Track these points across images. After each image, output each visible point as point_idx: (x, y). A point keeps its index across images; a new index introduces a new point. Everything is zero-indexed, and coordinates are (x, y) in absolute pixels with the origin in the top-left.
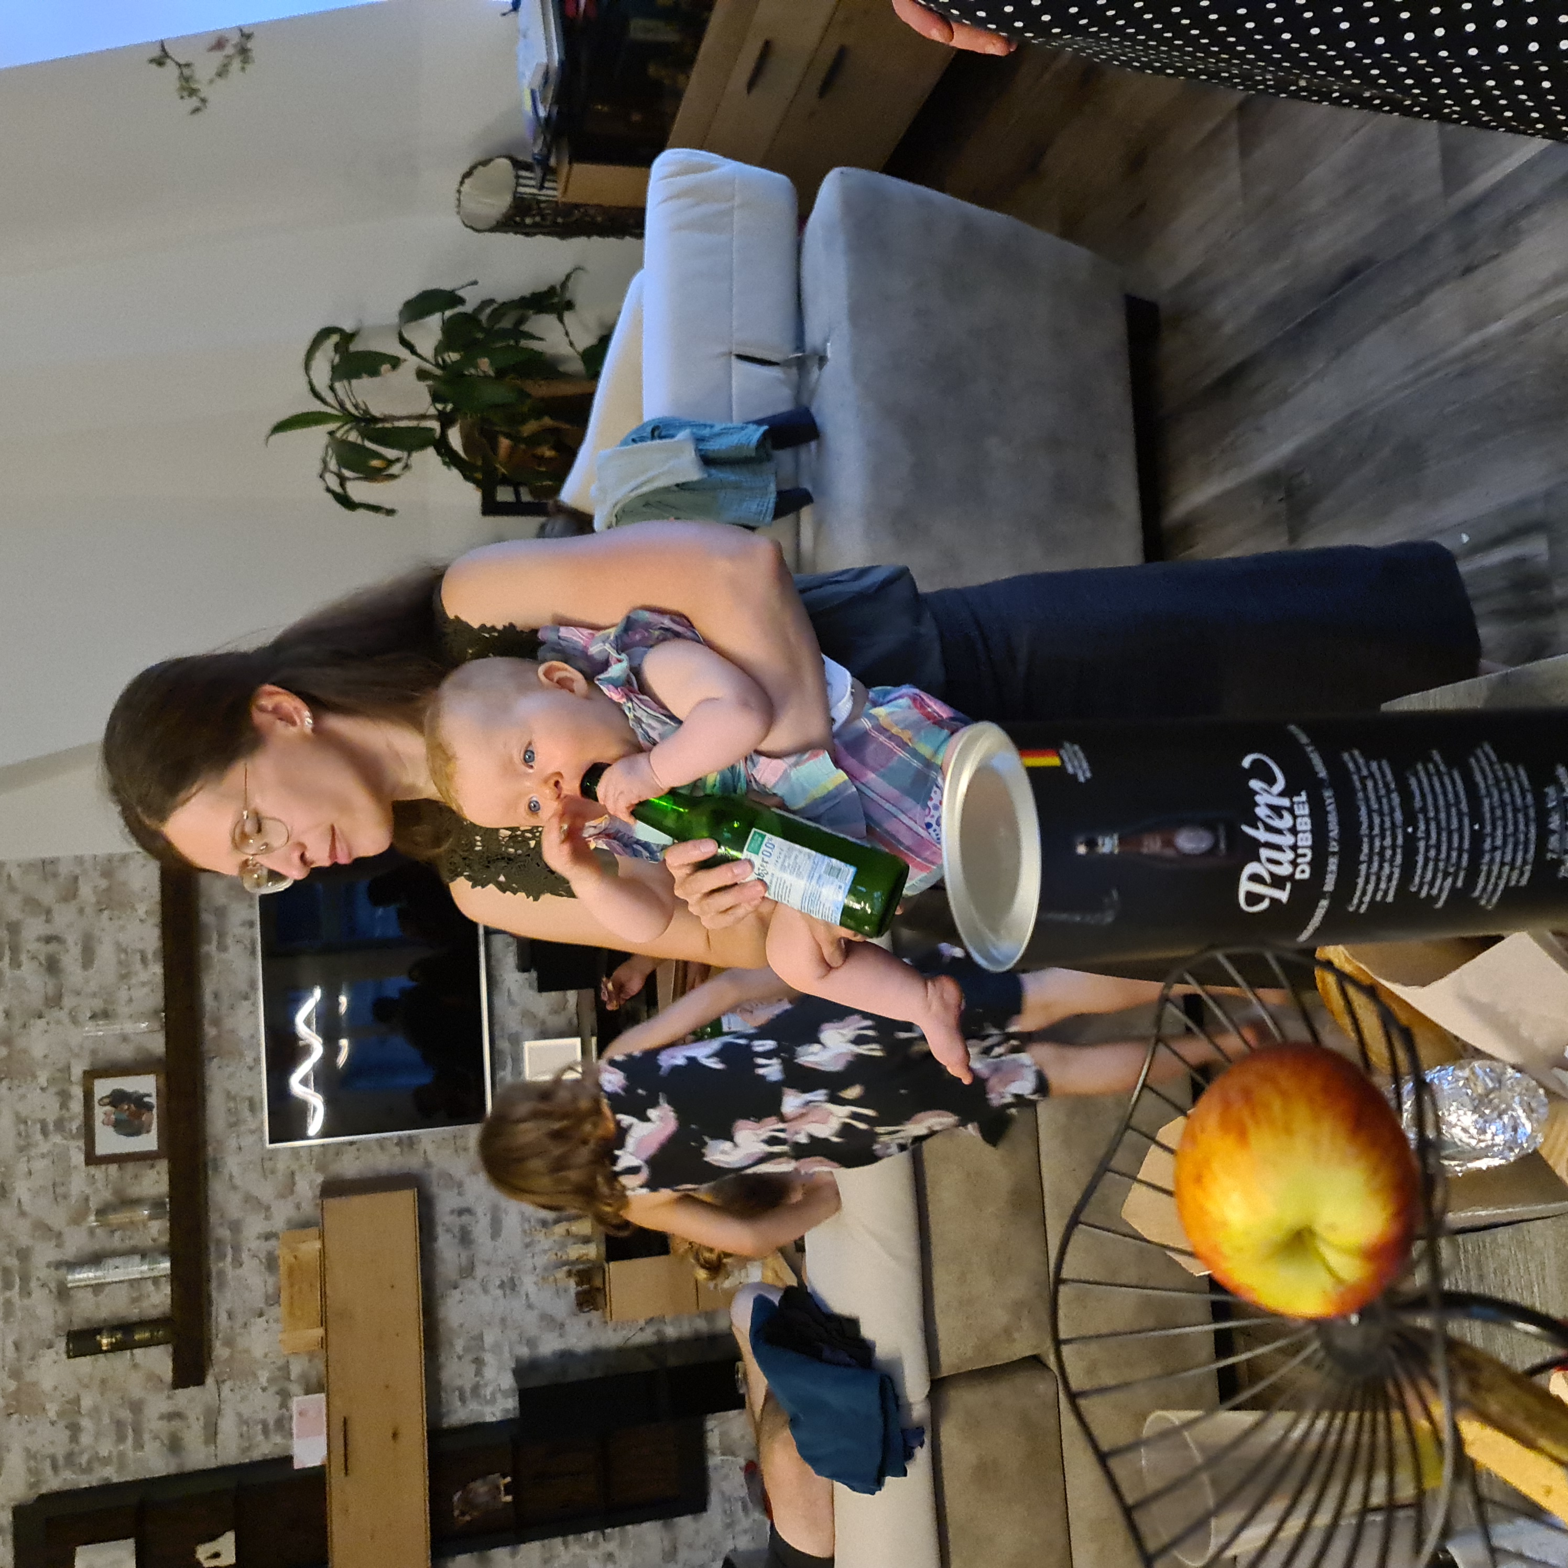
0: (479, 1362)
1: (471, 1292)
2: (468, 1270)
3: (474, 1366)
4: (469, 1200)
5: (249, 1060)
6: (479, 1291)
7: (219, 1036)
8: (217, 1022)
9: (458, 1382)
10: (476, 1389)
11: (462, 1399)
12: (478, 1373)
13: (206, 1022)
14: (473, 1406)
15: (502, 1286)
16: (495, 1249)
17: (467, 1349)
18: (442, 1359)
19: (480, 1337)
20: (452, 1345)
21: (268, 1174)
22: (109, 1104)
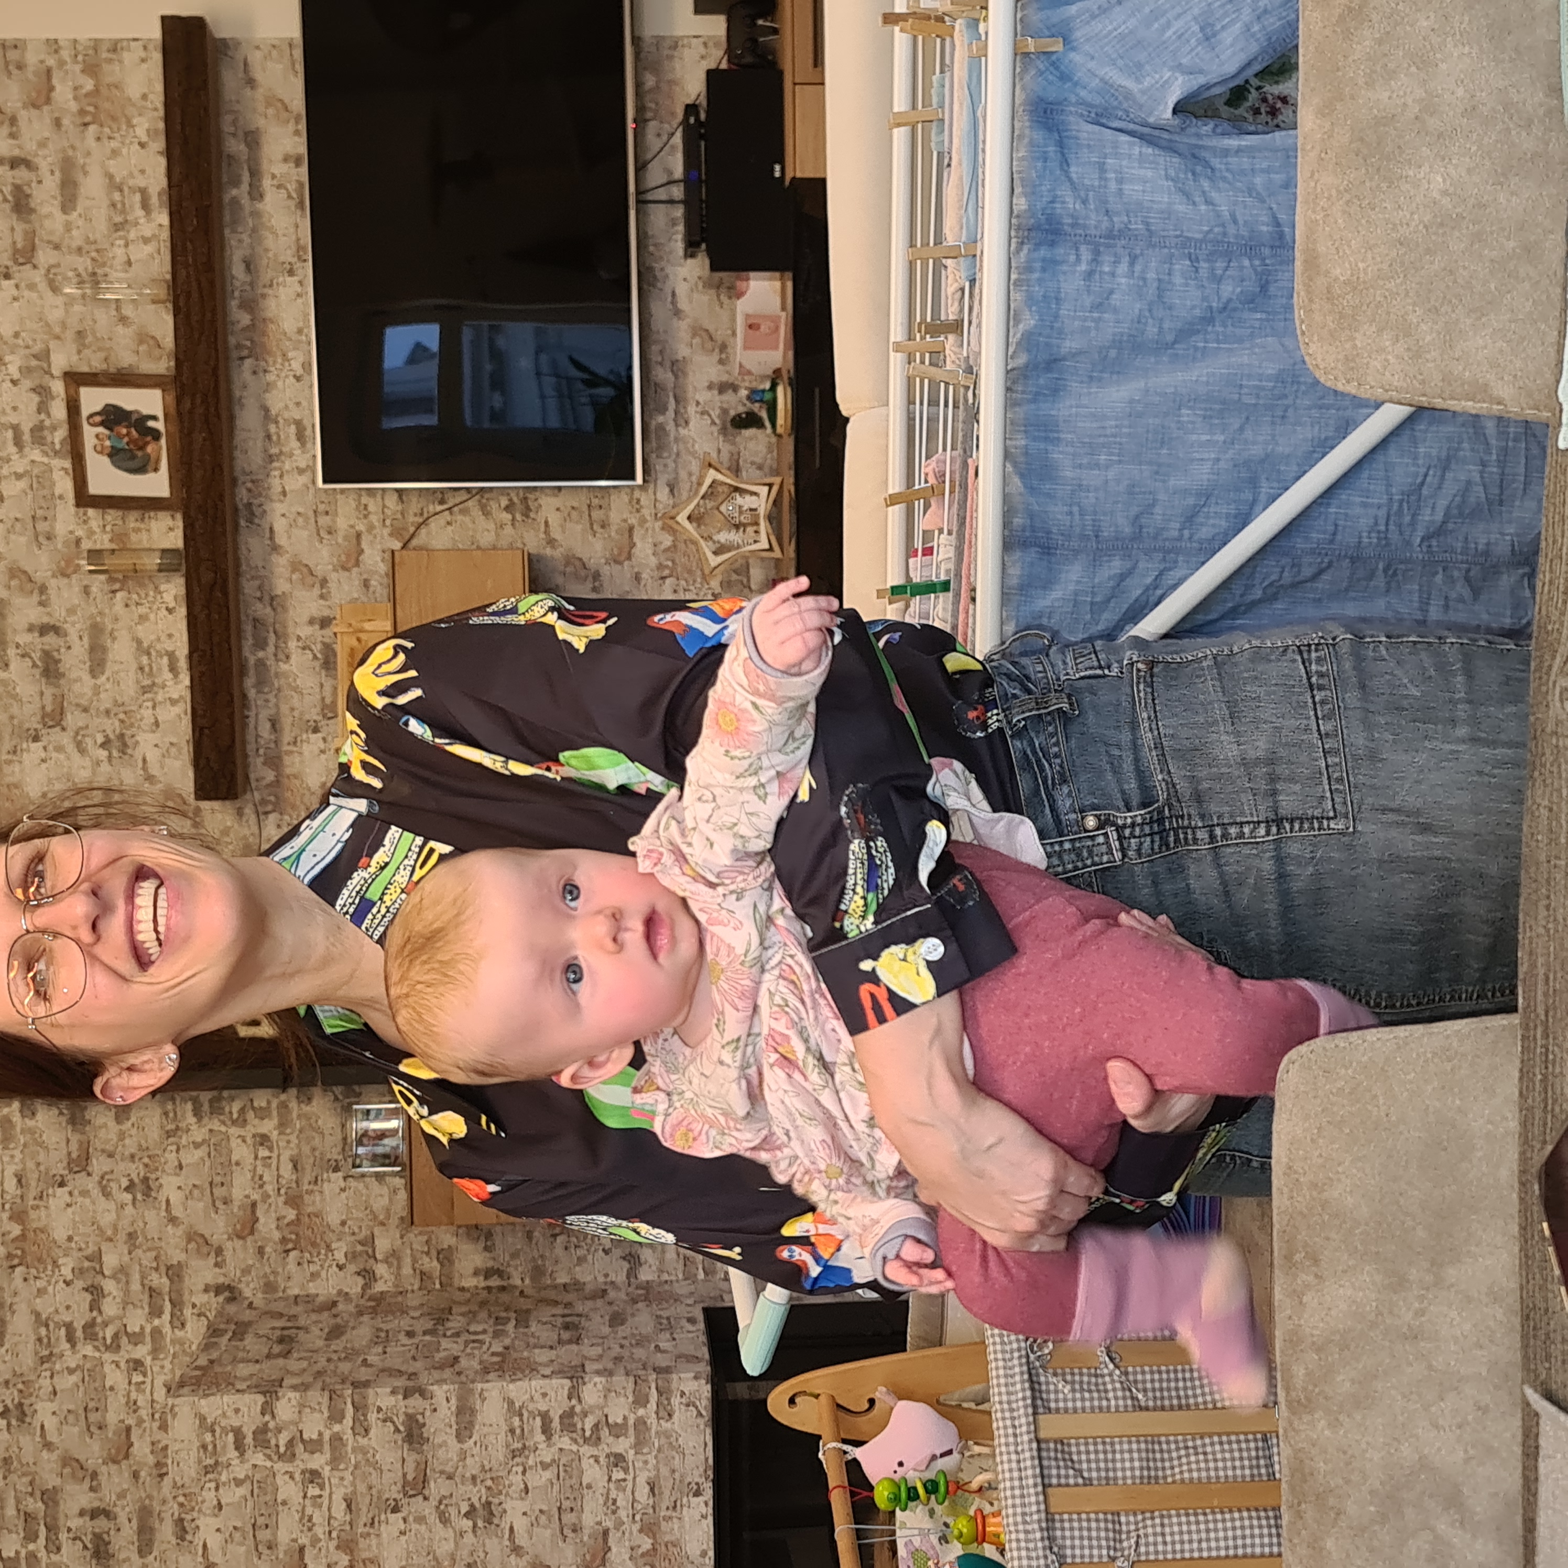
5: (296, 366)
7: (252, 327)
8: (250, 305)
13: (234, 304)
21: (323, 533)
22: (102, 424)
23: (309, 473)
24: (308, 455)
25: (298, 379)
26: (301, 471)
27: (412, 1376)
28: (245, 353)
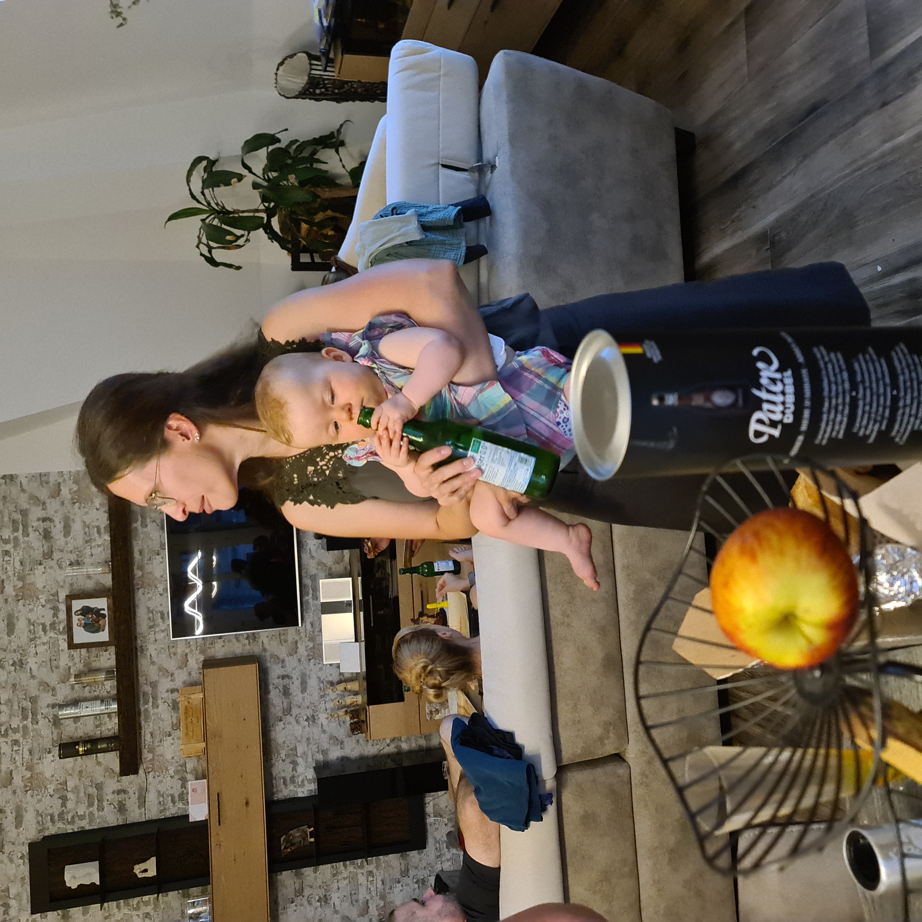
0: (295, 764)
1: (290, 723)
2: (288, 711)
3: (291, 766)
4: (288, 670)
5: (161, 590)
6: (294, 723)
7: (143, 576)
8: (141, 568)
9: (283, 775)
10: (293, 777)
11: (285, 783)
12: (294, 769)
13: (135, 568)
14: (291, 787)
15: (307, 720)
16: (304, 699)
17: (287, 756)
18: (273, 762)
19: (295, 749)
20: (279, 753)
21: (172, 655)
22: (81, 614)
23: (166, 632)
24: (166, 624)
25: (161, 595)
26: (163, 631)
28: (139, 587)
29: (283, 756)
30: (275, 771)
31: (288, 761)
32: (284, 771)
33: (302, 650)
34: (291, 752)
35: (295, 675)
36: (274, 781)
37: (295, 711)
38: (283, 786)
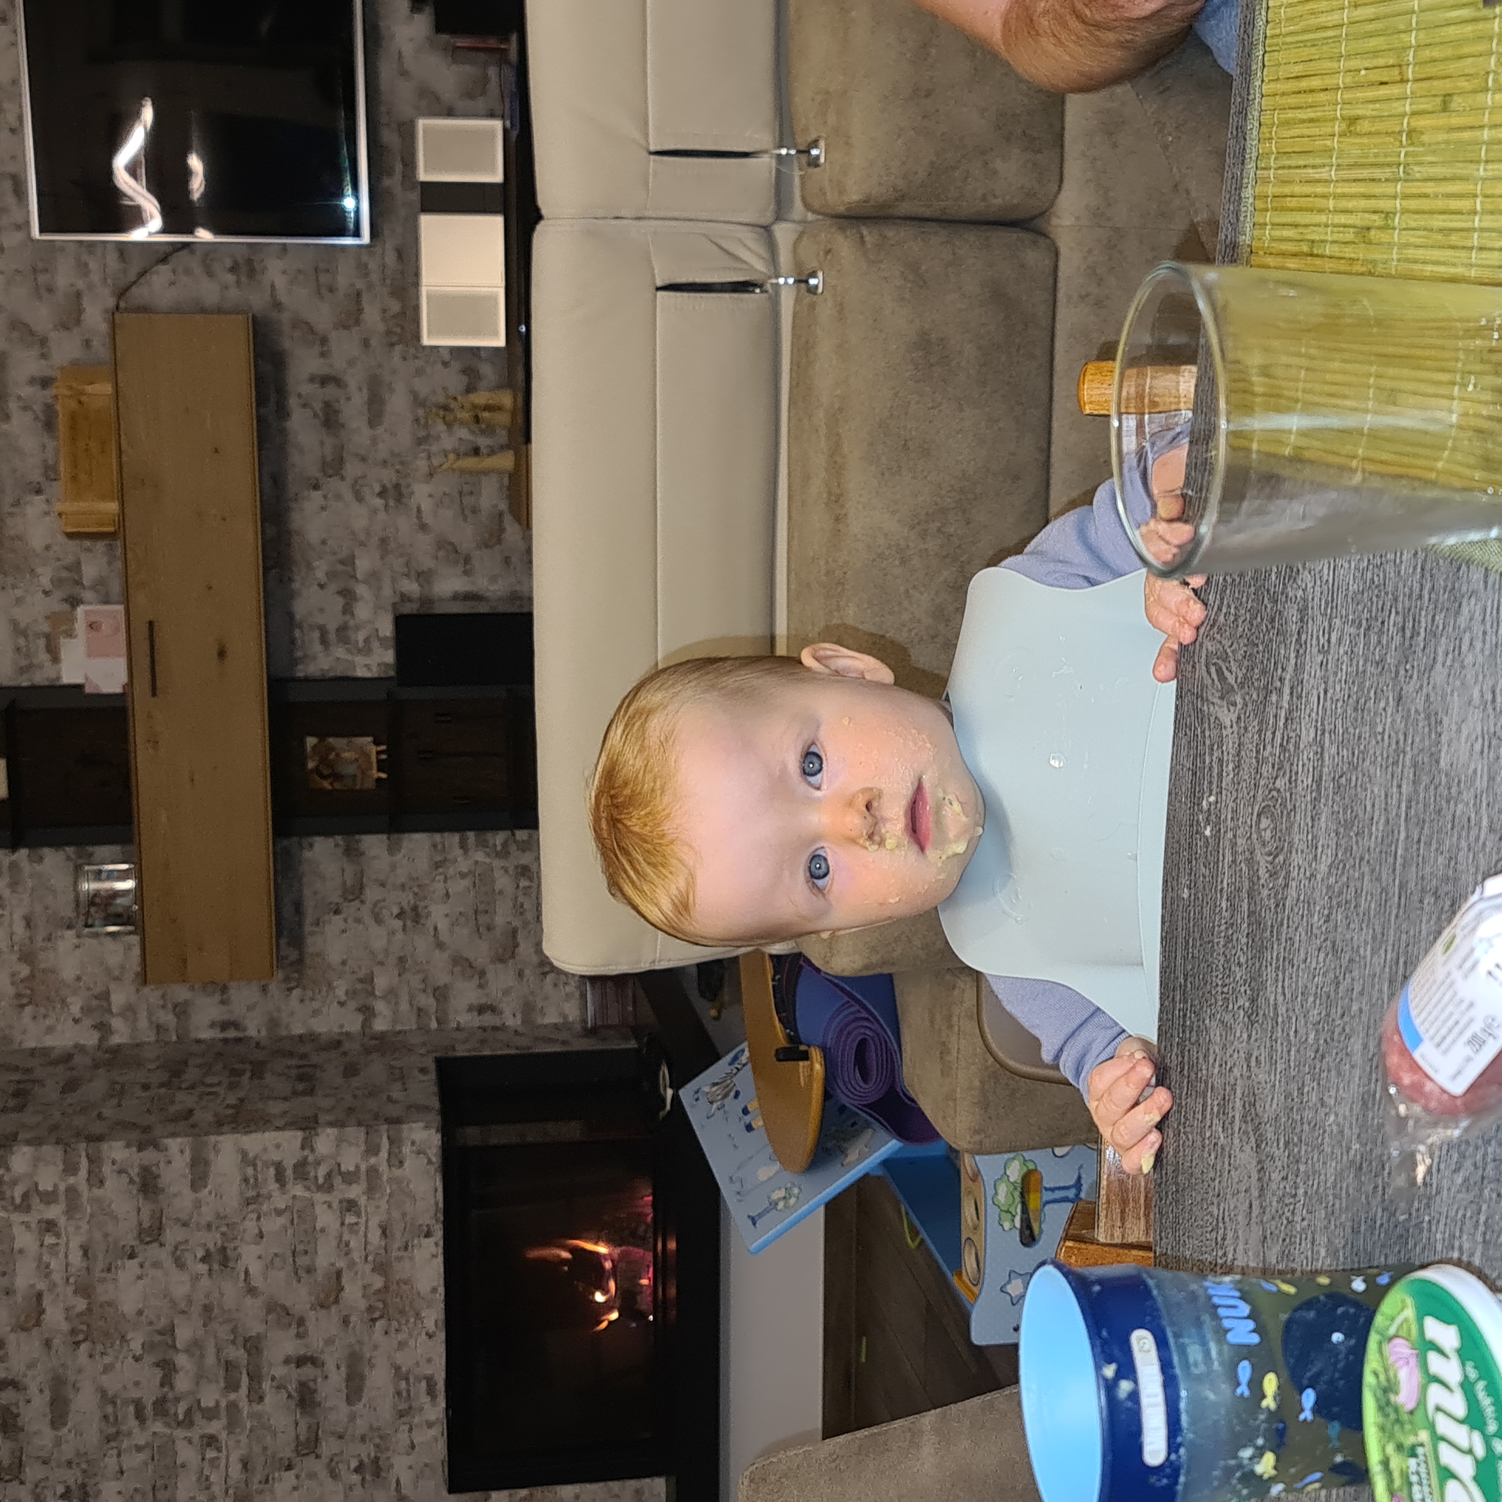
0: (348, 596)
1: (339, 497)
2: (335, 466)
3: (340, 601)
4: (338, 363)
6: (349, 496)
9: (320, 620)
10: (342, 630)
11: (324, 641)
12: (348, 610)
14: (340, 652)
15: (382, 494)
16: (374, 441)
17: (332, 575)
18: (296, 585)
19: (351, 561)
20: (310, 567)
27: (147, 1129)
29: (320, 575)
30: (300, 608)
31: (333, 587)
32: (322, 610)
33: (372, 315)
34: (340, 568)
35: (354, 380)
36: (297, 633)
37: (352, 469)
38: (318, 647)
